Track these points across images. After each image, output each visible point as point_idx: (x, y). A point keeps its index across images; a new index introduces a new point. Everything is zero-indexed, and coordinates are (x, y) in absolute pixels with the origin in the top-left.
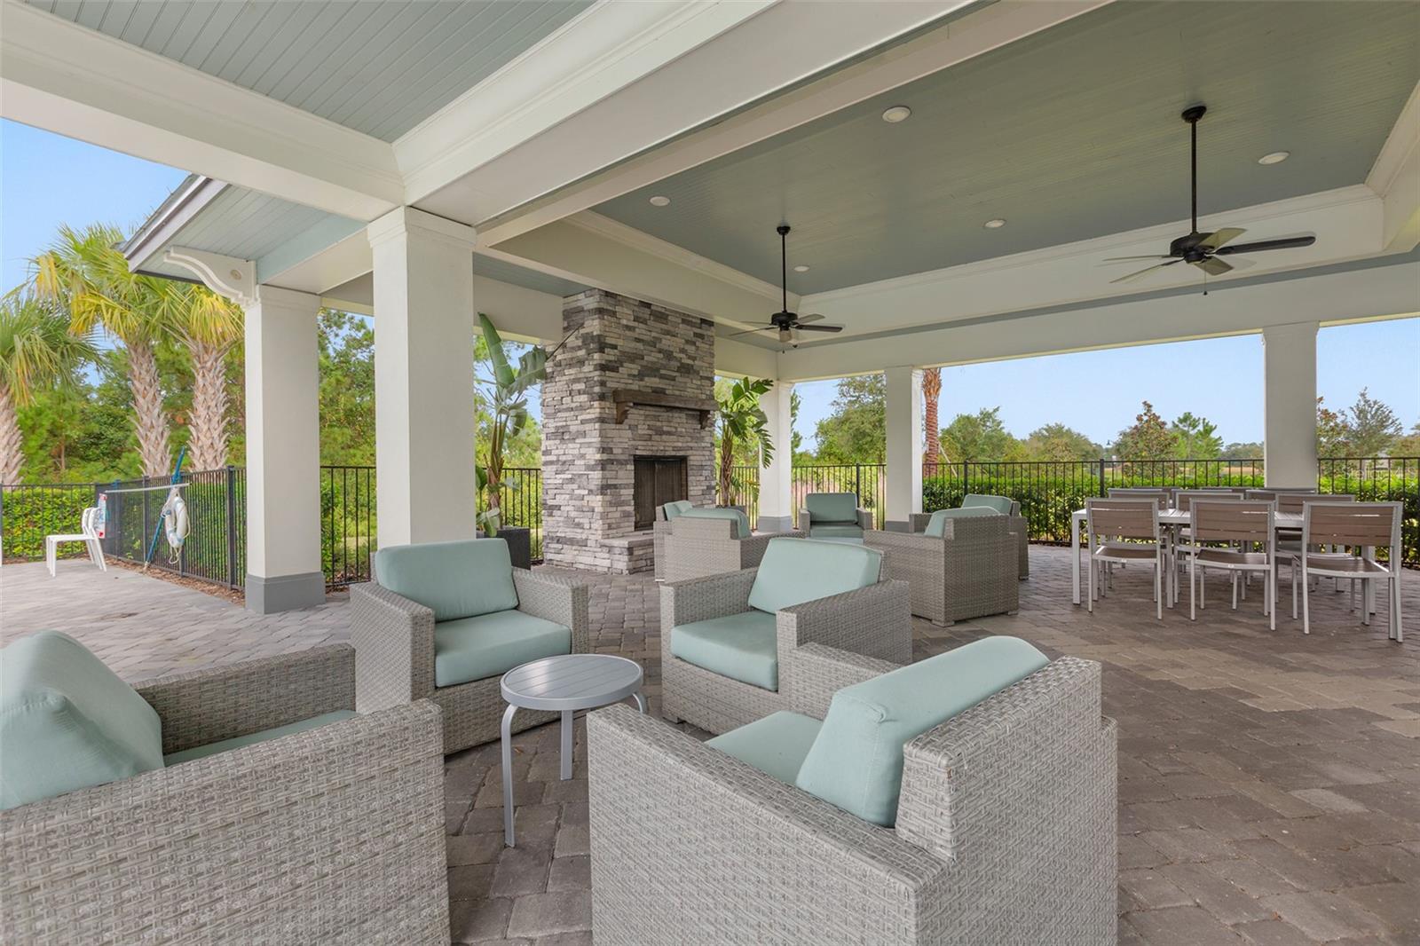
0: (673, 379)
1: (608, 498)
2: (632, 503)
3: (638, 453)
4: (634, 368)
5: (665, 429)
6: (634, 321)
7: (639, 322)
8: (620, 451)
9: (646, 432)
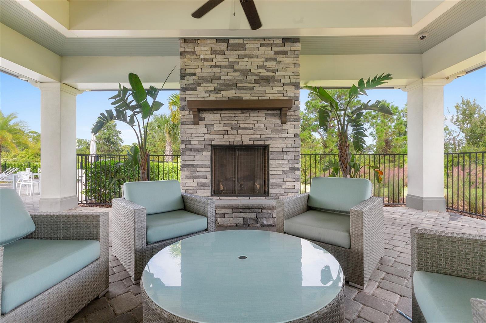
0: (253, 89)
1: (186, 173)
2: (209, 177)
3: (214, 143)
4: (211, 87)
5: (241, 125)
6: (211, 54)
7: (215, 54)
8: (197, 142)
9: (222, 129)
